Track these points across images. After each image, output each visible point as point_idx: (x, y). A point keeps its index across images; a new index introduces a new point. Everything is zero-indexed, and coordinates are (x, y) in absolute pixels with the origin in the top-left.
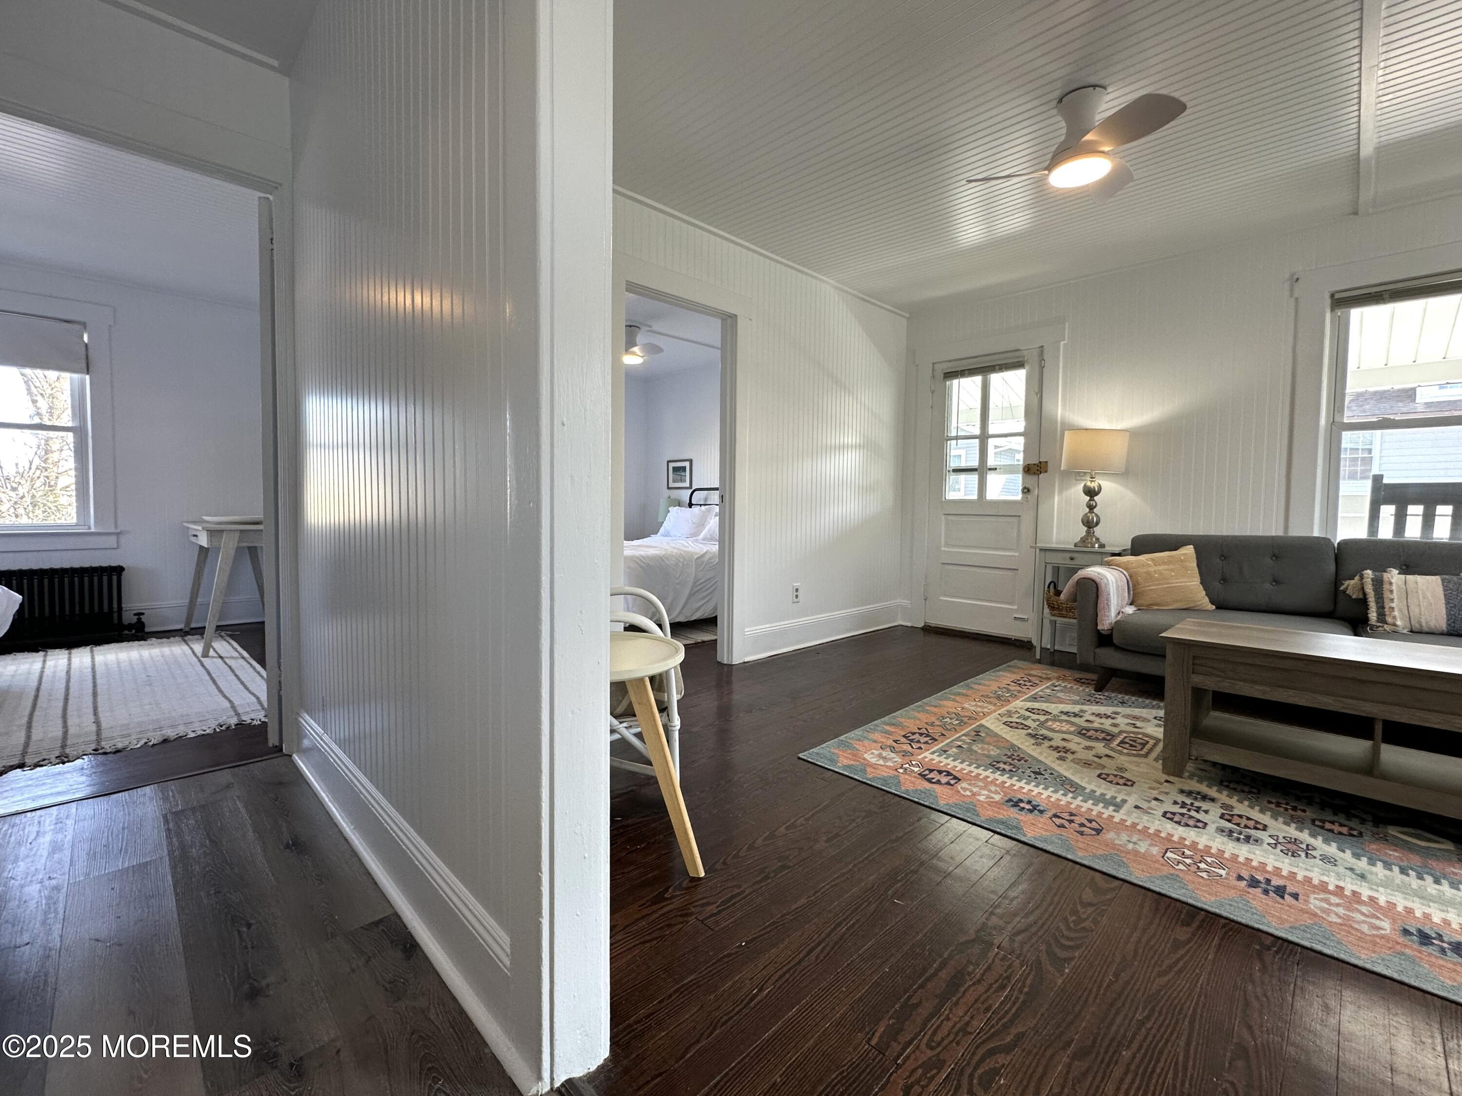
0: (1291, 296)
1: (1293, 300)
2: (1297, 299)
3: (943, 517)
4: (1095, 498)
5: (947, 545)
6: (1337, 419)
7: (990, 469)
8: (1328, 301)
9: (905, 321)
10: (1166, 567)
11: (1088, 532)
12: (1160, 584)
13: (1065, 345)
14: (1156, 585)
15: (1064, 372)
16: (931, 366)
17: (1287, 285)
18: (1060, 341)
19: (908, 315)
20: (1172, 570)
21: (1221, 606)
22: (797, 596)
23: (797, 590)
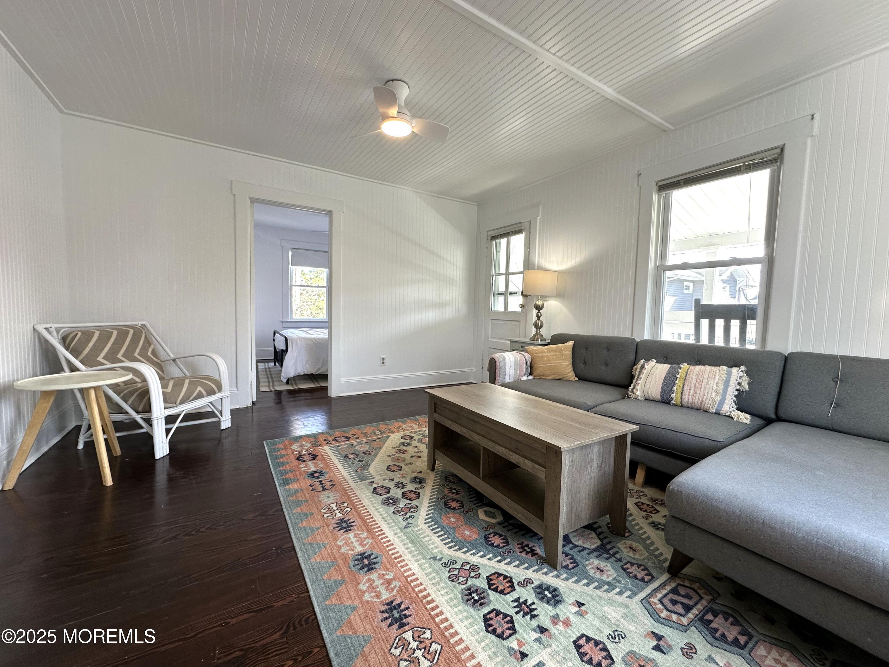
0: (638, 185)
1: (639, 188)
2: (640, 187)
3: (490, 321)
4: (541, 311)
5: (492, 337)
6: (663, 263)
7: (510, 294)
8: (655, 188)
9: (476, 207)
10: (553, 353)
11: (537, 332)
12: (546, 364)
13: (540, 219)
14: (543, 364)
15: (539, 234)
16: (486, 233)
17: (637, 177)
18: (537, 217)
19: (476, 204)
20: (554, 355)
21: (581, 378)
22: (383, 363)
23: (383, 359)
